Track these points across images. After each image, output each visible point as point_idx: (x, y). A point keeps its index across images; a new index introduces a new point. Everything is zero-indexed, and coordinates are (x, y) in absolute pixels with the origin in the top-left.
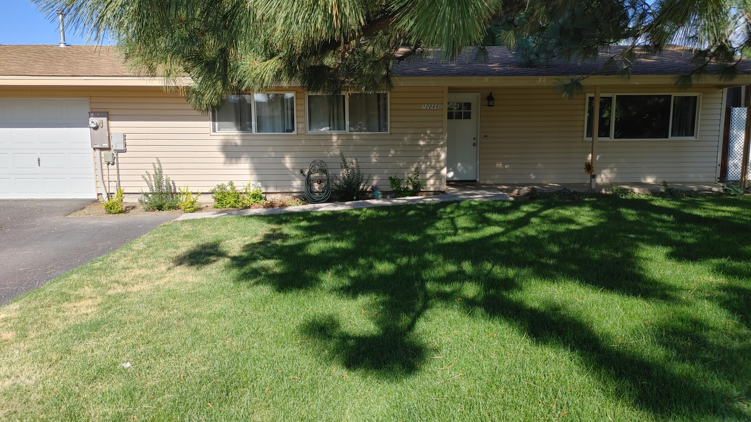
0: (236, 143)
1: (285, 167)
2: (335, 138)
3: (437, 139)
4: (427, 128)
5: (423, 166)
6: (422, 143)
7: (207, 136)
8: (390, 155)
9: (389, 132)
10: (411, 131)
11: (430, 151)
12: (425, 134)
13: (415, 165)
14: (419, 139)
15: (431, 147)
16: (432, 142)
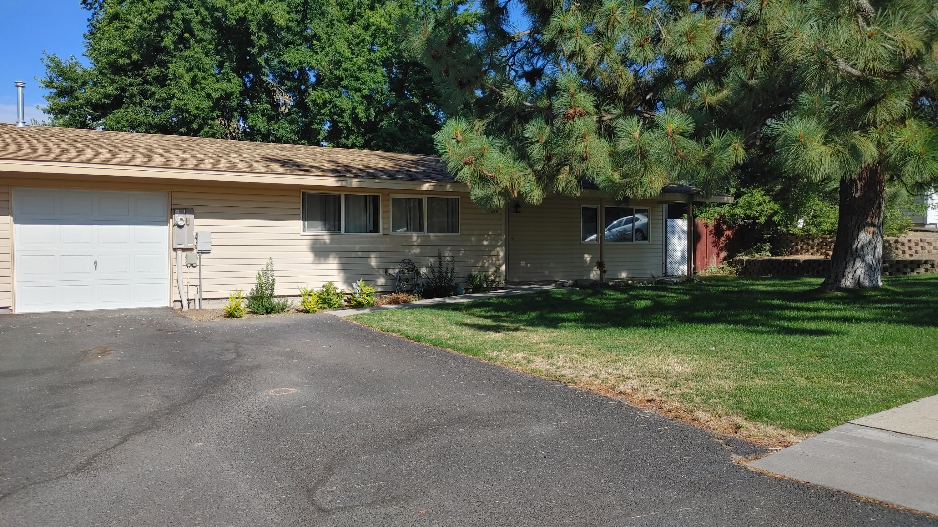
0: (325, 242)
1: (371, 266)
2: (415, 238)
3: (497, 241)
4: (489, 230)
5: (487, 264)
6: (485, 243)
7: (298, 236)
8: (461, 254)
9: (459, 234)
10: (477, 233)
11: (491, 251)
12: (488, 235)
13: (480, 264)
14: (483, 240)
15: (493, 247)
16: (493, 242)
